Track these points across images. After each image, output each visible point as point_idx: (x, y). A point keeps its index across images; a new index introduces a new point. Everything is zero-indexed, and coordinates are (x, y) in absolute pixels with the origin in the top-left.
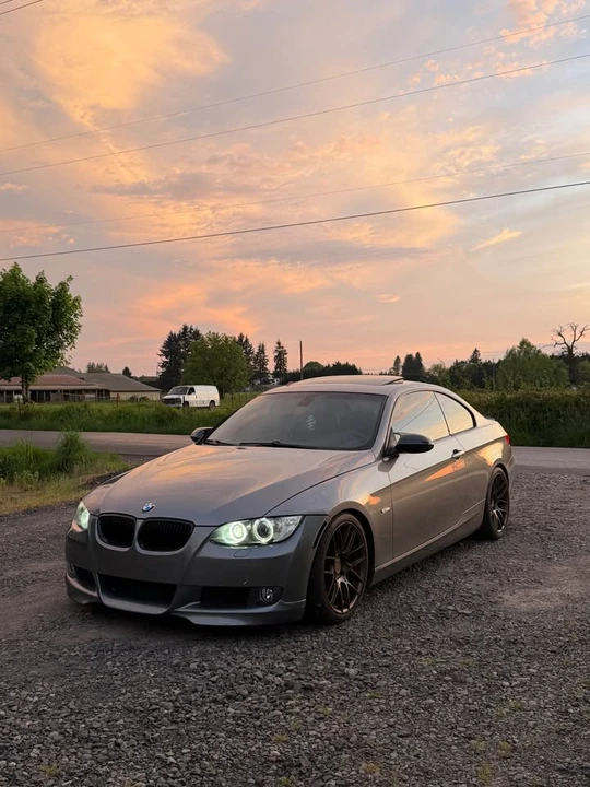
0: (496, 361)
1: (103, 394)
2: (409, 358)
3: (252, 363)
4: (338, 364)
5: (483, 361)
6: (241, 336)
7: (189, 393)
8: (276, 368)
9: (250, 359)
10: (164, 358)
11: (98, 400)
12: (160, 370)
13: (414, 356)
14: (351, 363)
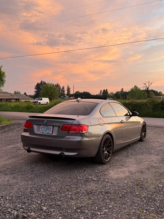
0: (128, 92)
1: (18, 100)
2: (104, 90)
3: (60, 91)
4: (85, 92)
5: (124, 91)
6: (58, 84)
7: (41, 100)
8: (67, 93)
9: (60, 90)
10: (36, 90)
11: (16, 102)
12: (35, 93)
13: (106, 90)
14: (88, 92)
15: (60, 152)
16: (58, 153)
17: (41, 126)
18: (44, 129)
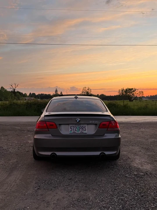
15: (101, 152)
16: (98, 153)
17: (70, 126)
18: (75, 128)
